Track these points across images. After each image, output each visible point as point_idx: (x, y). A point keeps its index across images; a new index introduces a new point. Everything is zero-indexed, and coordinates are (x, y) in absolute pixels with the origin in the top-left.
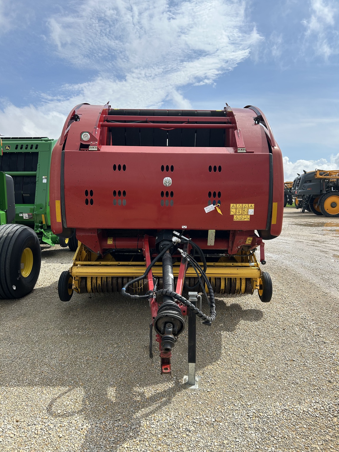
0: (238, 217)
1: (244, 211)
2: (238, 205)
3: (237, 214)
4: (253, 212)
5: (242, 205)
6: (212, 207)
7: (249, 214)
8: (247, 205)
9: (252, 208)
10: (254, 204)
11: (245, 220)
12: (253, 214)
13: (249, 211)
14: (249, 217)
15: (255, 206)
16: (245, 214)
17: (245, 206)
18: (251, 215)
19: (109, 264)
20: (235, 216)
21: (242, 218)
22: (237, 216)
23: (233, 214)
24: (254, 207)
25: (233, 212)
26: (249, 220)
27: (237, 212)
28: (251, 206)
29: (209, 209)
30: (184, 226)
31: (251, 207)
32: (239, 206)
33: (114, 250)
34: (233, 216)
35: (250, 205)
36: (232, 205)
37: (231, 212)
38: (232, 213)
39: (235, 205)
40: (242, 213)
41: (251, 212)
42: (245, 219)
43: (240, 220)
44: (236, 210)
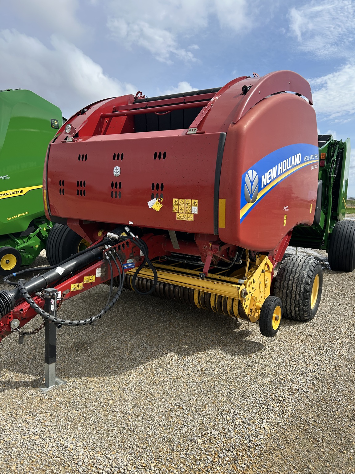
0: (181, 216)
1: (187, 208)
2: (180, 200)
3: (180, 211)
4: (197, 210)
5: (185, 201)
7: (192, 212)
8: (190, 201)
9: (196, 205)
10: (197, 200)
11: (189, 220)
12: (197, 213)
13: (192, 208)
14: (192, 216)
15: (199, 202)
16: (188, 212)
17: (188, 203)
18: (194, 214)
20: (178, 214)
21: (186, 218)
22: (180, 214)
23: (176, 211)
24: (197, 204)
25: (175, 208)
26: (192, 220)
27: (180, 209)
28: (195, 202)
29: (152, 203)
30: (131, 222)
31: (194, 204)
32: (182, 202)
34: (175, 213)
35: (193, 201)
36: (174, 200)
37: (174, 208)
38: (174, 210)
39: (177, 200)
40: (185, 211)
41: (195, 210)
42: (188, 218)
43: (183, 220)
44: (179, 206)
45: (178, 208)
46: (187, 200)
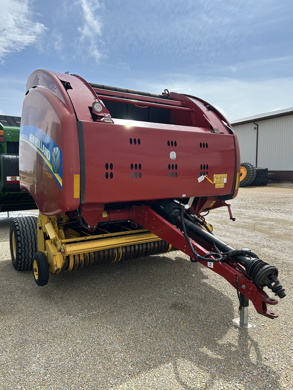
0: (218, 185)
1: (221, 180)
2: (218, 175)
3: (217, 182)
6: (203, 177)
7: (224, 182)
8: (223, 175)
10: (227, 174)
11: (222, 187)
12: (226, 182)
14: (224, 184)
15: (227, 176)
16: (222, 182)
19: (94, 238)
20: (216, 184)
21: (220, 186)
26: (224, 187)
28: (225, 176)
29: (201, 179)
30: (184, 195)
32: (219, 176)
33: (105, 223)
35: (225, 175)
36: (215, 175)
38: (215, 182)
39: (216, 175)
40: (220, 182)
41: (225, 180)
43: (219, 188)
44: (217, 179)
45: (217, 180)
46: (221, 175)
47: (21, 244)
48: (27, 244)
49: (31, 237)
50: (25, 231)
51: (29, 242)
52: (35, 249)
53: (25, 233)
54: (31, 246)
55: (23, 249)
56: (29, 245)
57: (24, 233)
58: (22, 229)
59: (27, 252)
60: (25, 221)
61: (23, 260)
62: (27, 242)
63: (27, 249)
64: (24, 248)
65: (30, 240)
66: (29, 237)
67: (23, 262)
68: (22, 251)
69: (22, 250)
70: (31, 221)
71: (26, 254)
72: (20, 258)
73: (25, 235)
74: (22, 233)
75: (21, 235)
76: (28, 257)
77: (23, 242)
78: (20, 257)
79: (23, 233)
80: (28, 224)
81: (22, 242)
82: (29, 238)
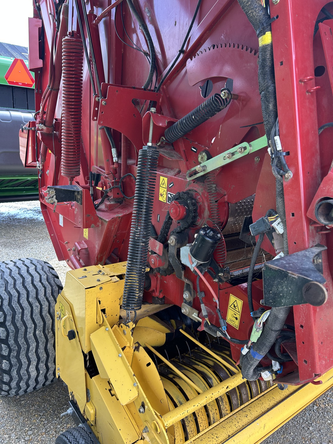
47: (9, 346)
48: (24, 347)
49: (33, 326)
50: (19, 310)
51: (30, 341)
52: (45, 355)
53: (18, 316)
54: (34, 351)
55: (14, 361)
56: (31, 348)
57: (16, 317)
58: (10, 304)
59: (25, 366)
60: (15, 281)
61: (13, 384)
62: (23, 340)
63: (24, 360)
64: (18, 357)
65: (32, 334)
66: (29, 326)
67: (15, 388)
68: (11, 366)
69: (10, 363)
70: (30, 278)
71: (23, 371)
72: (5, 380)
73: (19, 324)
74: (9, 318)
75: (8, 324)
76: (27, 377)
77: (13, 342)
78: (5, 378)
79: (13, 318)
80: (25, 287)
81: (11, 342)
82: (30, 328)
